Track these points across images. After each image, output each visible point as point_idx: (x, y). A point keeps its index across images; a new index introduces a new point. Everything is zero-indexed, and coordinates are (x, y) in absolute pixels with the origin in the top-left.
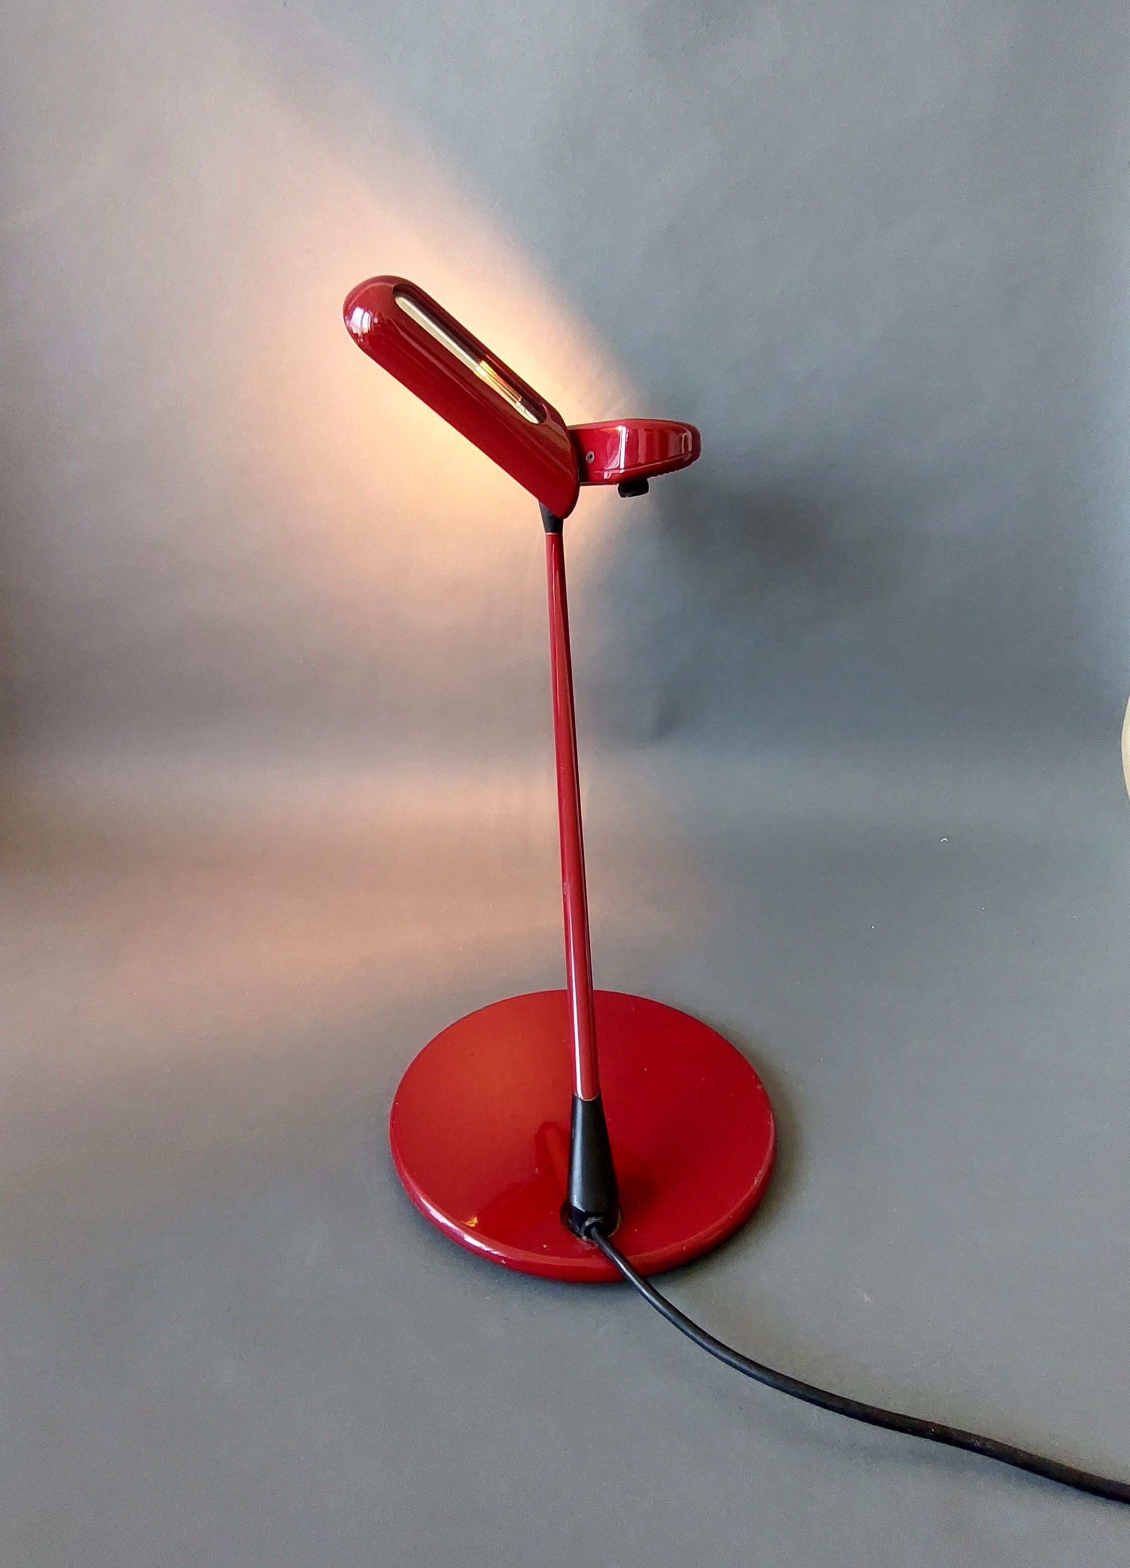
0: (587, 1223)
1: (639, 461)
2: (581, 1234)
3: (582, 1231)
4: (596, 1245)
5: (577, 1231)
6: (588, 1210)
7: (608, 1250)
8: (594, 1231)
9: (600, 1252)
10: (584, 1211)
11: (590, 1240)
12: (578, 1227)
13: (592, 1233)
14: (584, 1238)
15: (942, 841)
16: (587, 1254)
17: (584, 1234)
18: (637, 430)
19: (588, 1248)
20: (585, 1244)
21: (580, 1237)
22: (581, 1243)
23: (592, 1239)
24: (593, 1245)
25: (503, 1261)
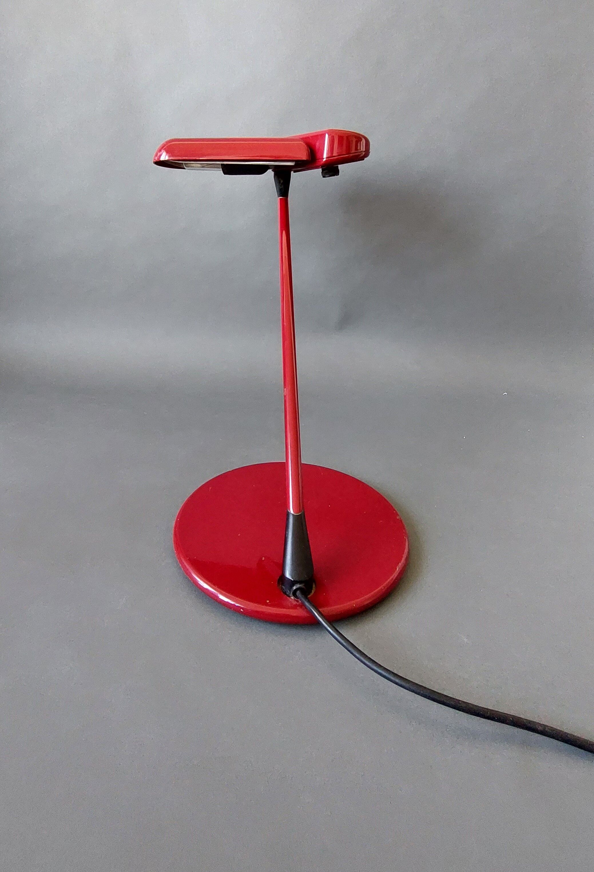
0: (294, 588)
1: (334, 155)
2: (290, 595)
3: (291, 593)
4: (300, 602)
5: (287, 593)
6: (295, 580)
7: (307, 604)
8: (298, 593)
9: (302, 606)
10: (293, 580)
11: (296, 599)
12: (288, 591)
13: (297, 594)
14: (292, 598)
15: (504, 394)
16: (295, 607)
17: (292, 595)
18: (333, 136)
19: (295, 603)
20: (294, 601)
21: (289, 597)
22: (291, 600)
23: (298, 598)
24: (297, 601)
25: (242, 610)
